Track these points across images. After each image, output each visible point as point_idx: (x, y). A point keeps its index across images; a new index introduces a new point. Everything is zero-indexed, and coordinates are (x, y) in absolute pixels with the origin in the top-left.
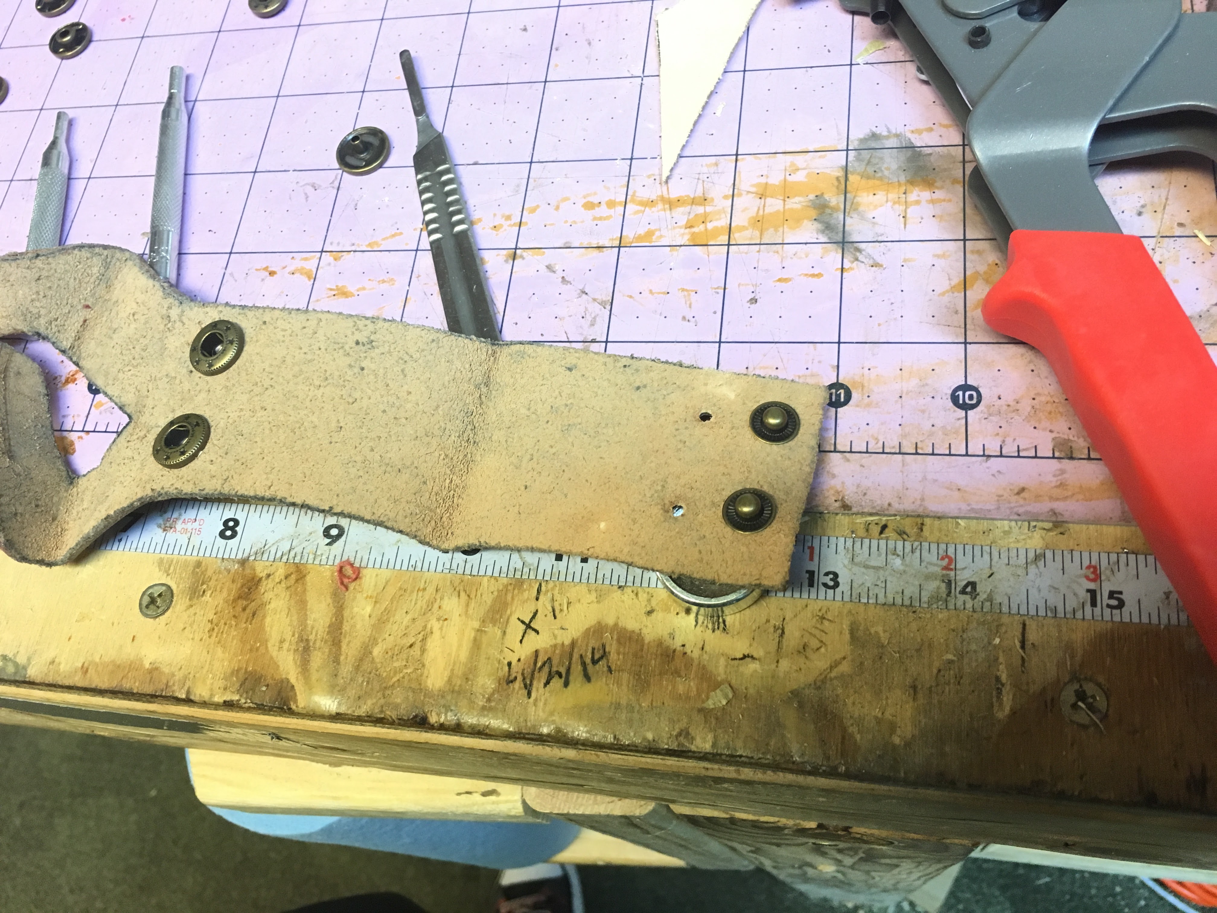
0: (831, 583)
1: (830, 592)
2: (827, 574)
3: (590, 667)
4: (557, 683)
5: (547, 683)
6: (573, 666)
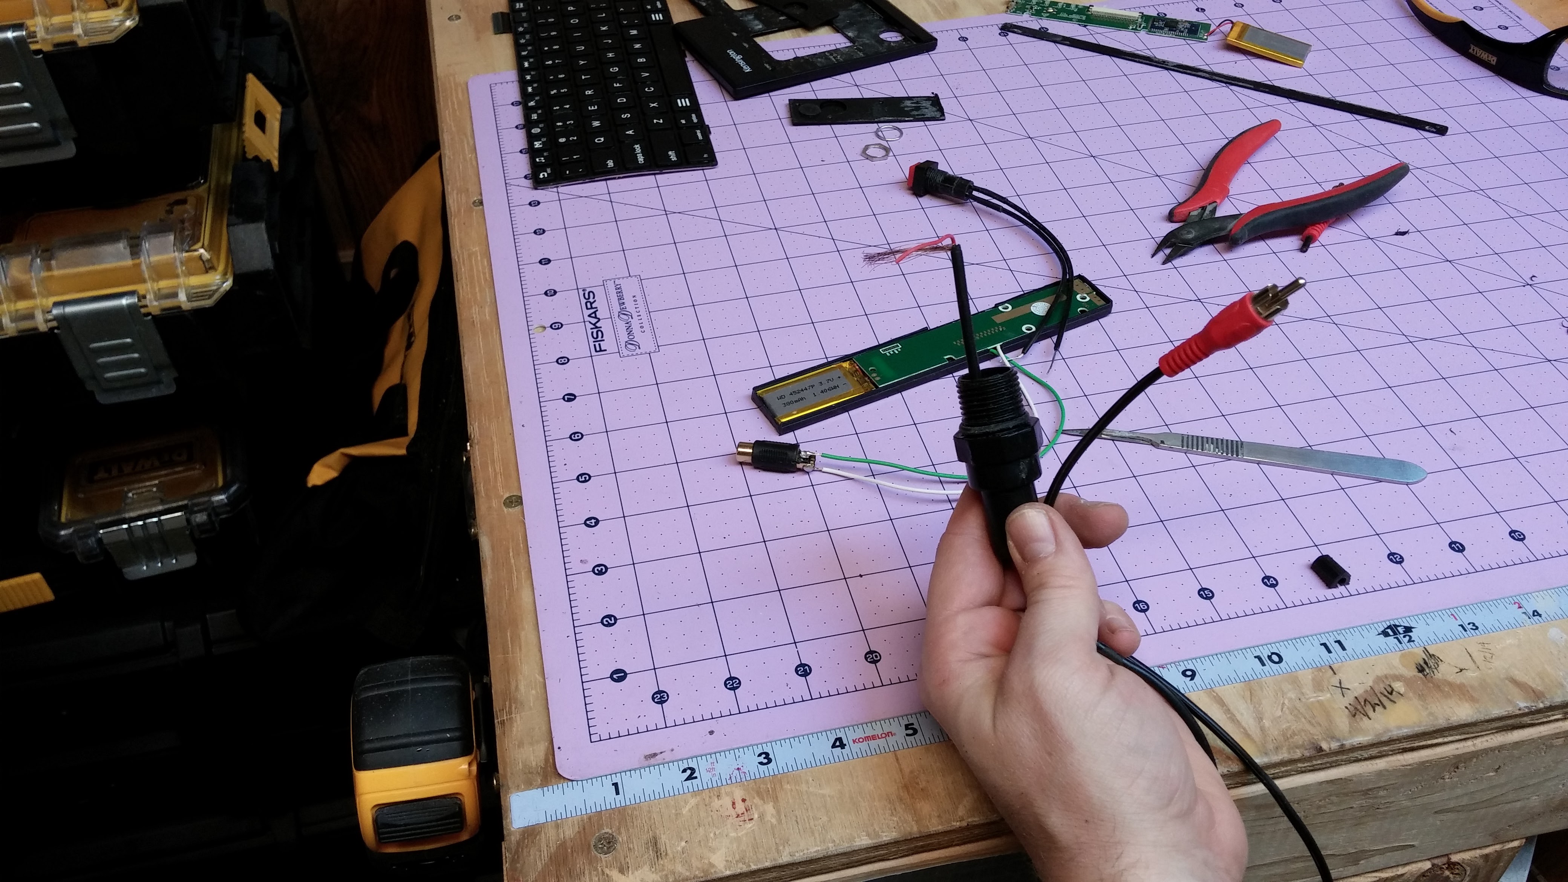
0: (1474, 628)
1: (1476, 631)
2: (1469, 624)
3: (1390, 696)
4: (1377, 708)
5: (1374, 711)
6: (1381, 699)
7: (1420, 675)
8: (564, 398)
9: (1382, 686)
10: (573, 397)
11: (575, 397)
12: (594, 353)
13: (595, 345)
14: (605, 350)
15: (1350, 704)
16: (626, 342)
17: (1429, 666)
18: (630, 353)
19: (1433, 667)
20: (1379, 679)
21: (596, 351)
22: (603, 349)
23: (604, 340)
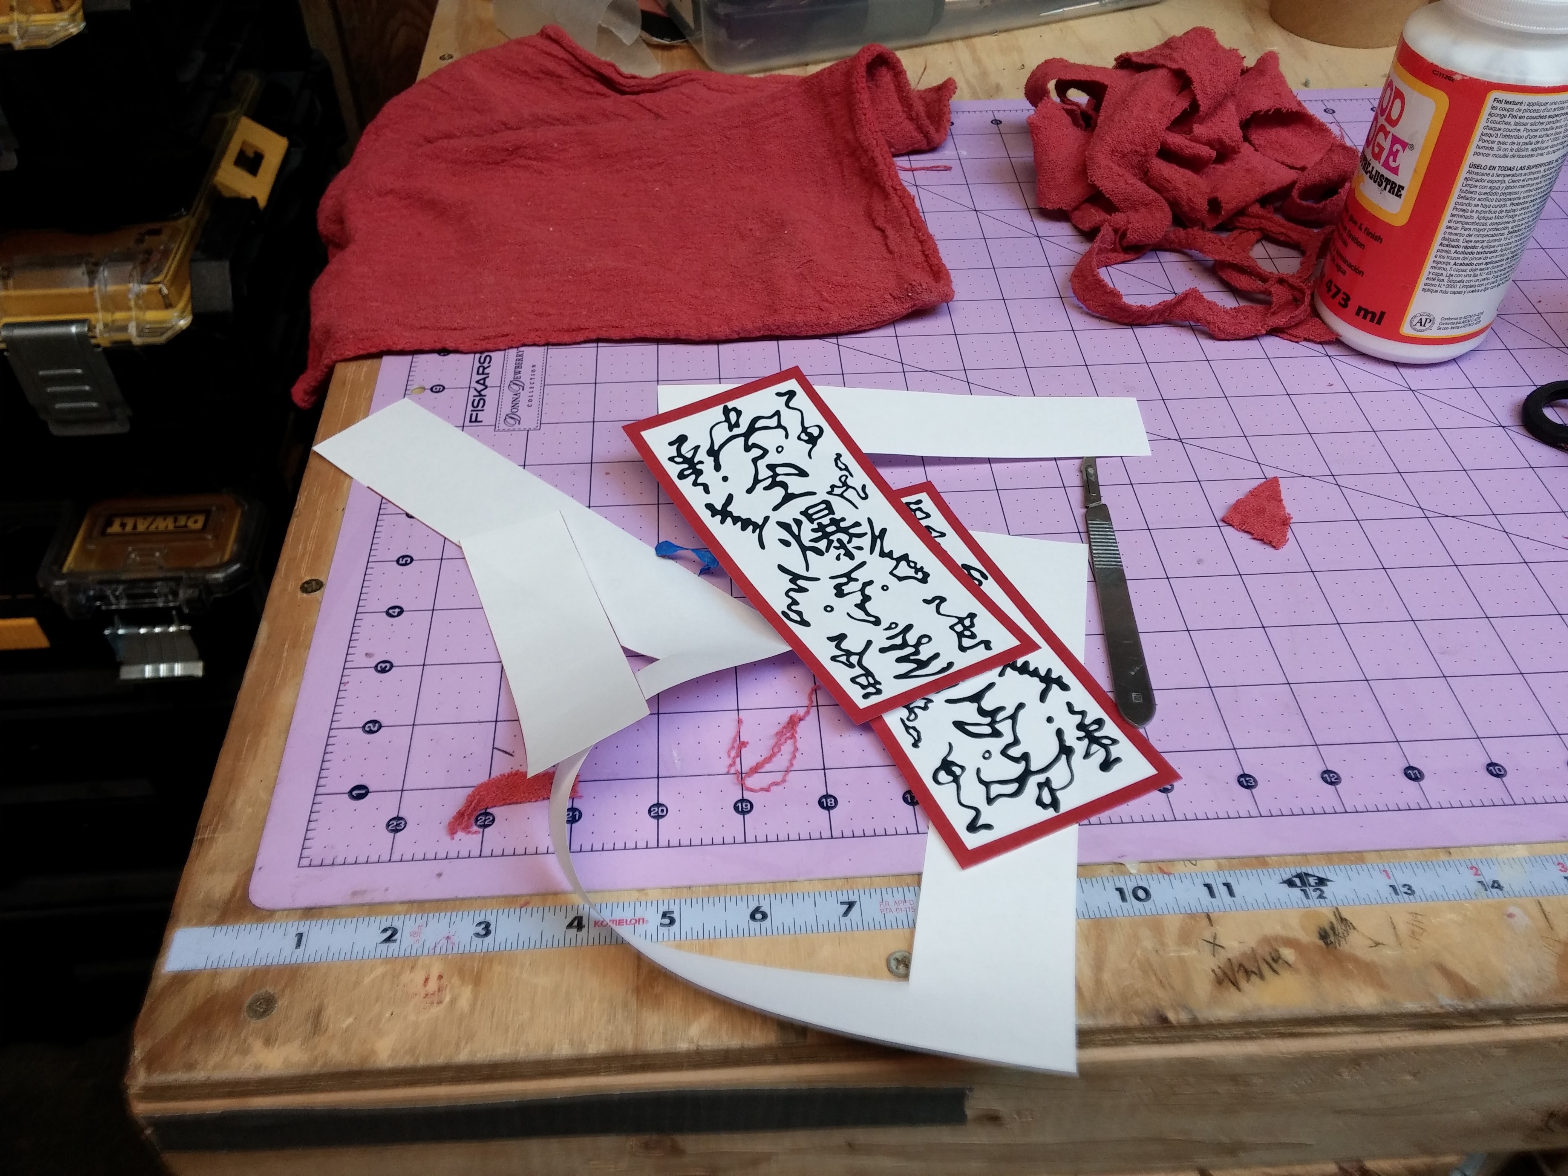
0: (1409, 892)
1: (1410, 896)
2: (1403, 886)
3: (1273, 964)
4: (1252, 977)
5: (1248, 981)
6: (1261, 966)
7: (1321, 943)
9: (1268, 949)
12: (467, 423)
13: (471, 415)
14: (481, 422)
15: (1219, 967)
16: (507, 415)
17: (1337, 933)
18: (507, 428)
19: (1341, 935)
20: (1267, 941)
21: (471, 421)
22: (479, 419)
23: (483, 410)
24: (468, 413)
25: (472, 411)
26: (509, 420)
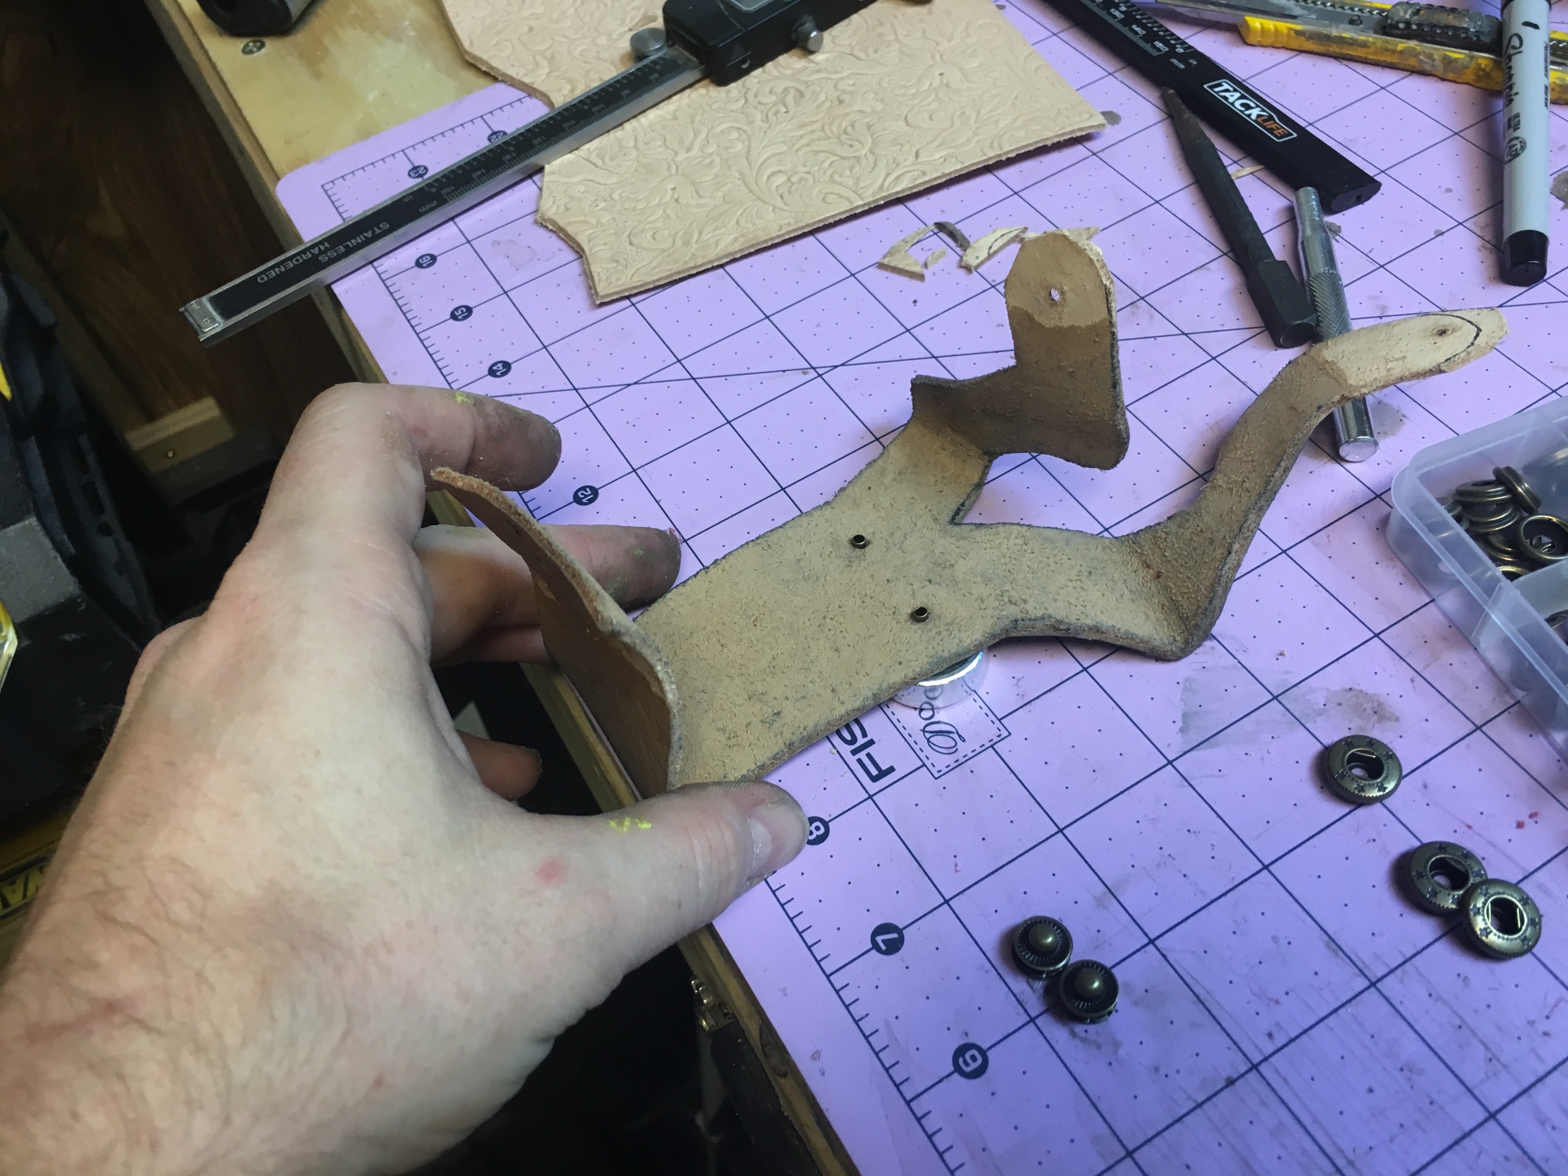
8: (875, 946)
10: (895, 935)
11: (900, 931)
12: (873, 787)
13: (860, 761)
14: (891, 770)
16: (924, 731)
18: (950, 760)
21: (874, 779)
22: (884, 768)
23: (871, 742)
24: (852, 760)
25: (854, 752)
26: (937, 740)
